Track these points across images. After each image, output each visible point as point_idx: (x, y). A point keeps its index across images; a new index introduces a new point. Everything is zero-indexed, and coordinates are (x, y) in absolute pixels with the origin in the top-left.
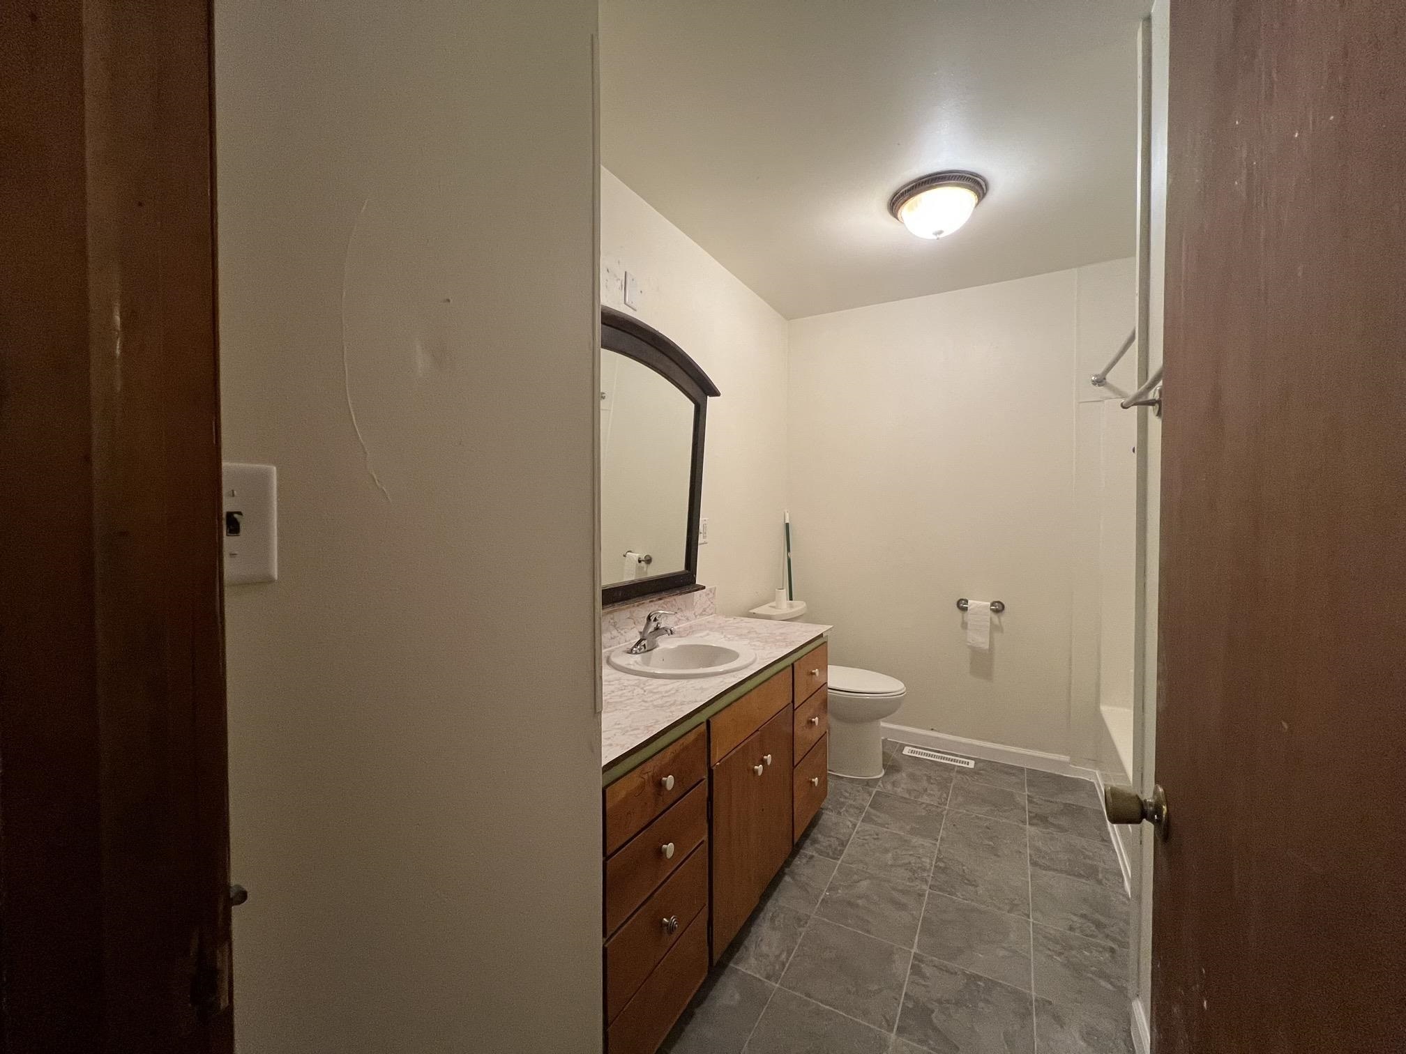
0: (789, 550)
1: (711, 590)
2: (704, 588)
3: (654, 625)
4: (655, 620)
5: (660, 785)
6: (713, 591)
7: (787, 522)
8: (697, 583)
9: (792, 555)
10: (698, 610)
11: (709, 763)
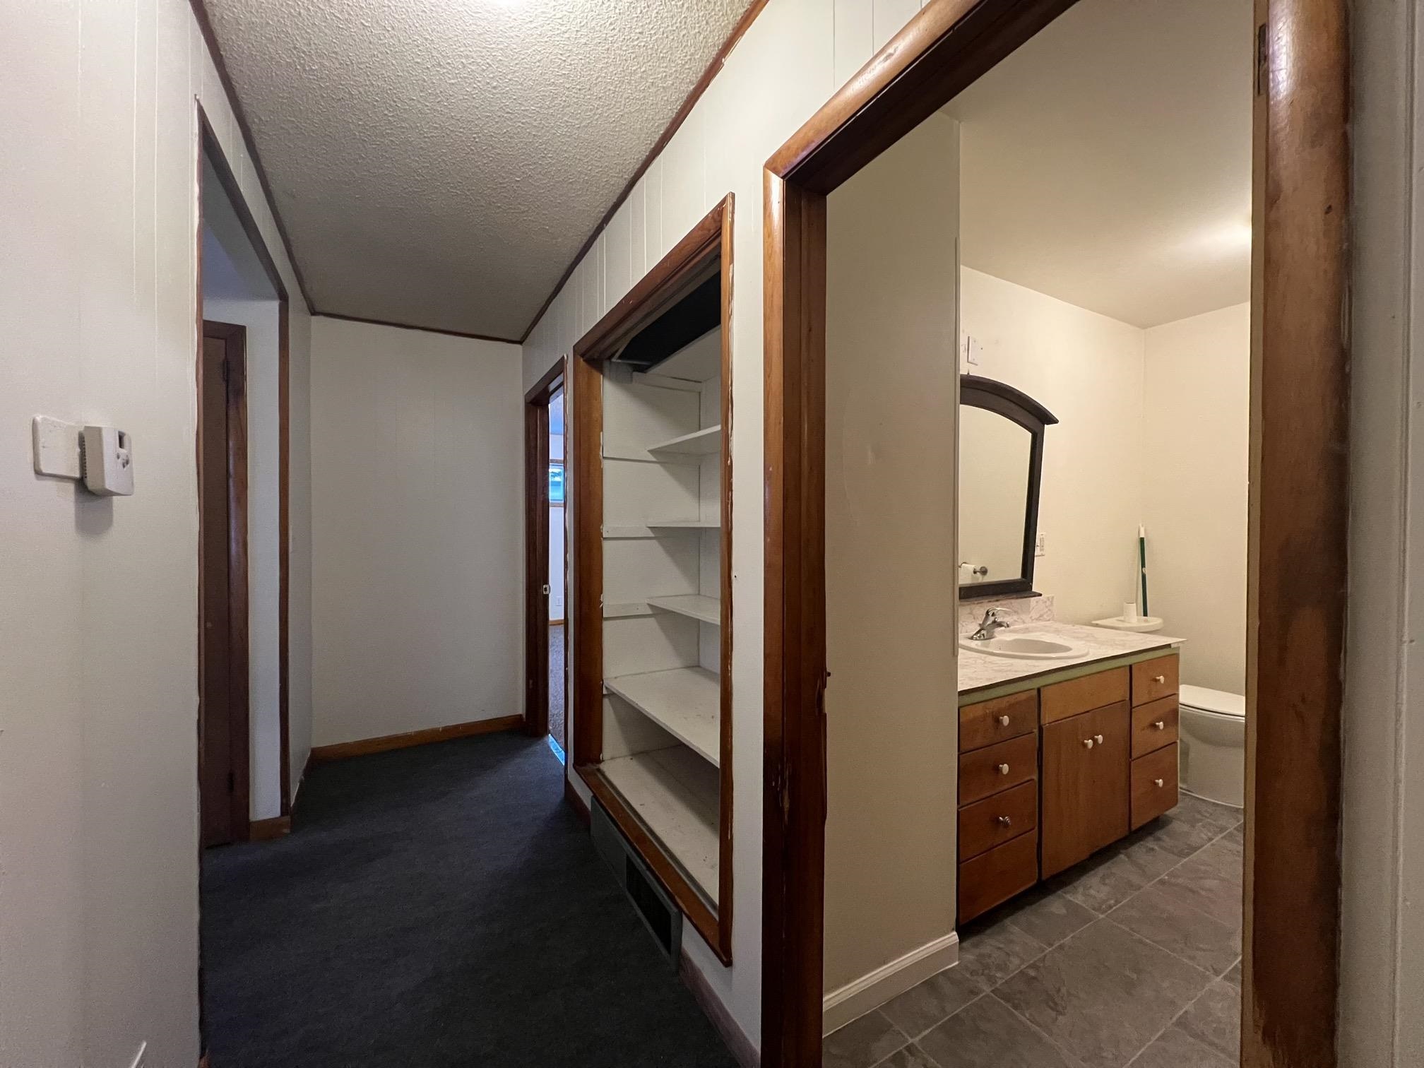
0: (1143, 565)
1: (1048, 598)
2: (1040, 595)
3: (991, 619)
4: (993, 615)
5: (998, 721)
6: (1051, 599)
7: (1142, 536)
8: (1033, 590)
9: (1146, 570)
10: (1034, 614)
11: (1039, 722)
